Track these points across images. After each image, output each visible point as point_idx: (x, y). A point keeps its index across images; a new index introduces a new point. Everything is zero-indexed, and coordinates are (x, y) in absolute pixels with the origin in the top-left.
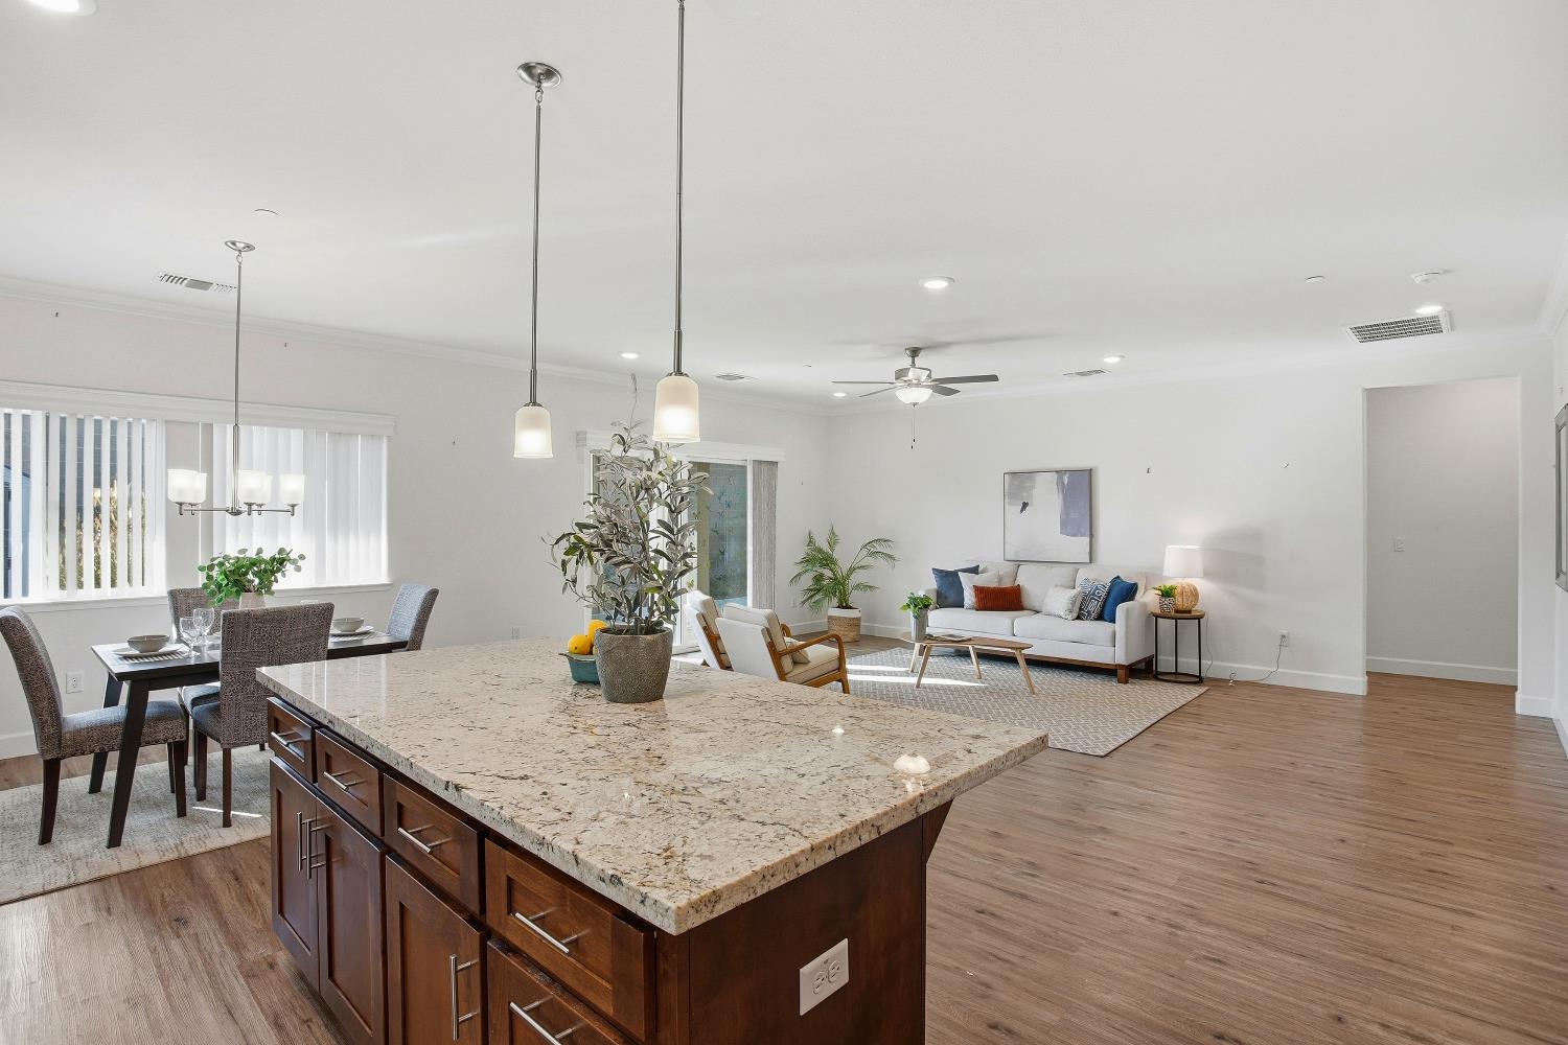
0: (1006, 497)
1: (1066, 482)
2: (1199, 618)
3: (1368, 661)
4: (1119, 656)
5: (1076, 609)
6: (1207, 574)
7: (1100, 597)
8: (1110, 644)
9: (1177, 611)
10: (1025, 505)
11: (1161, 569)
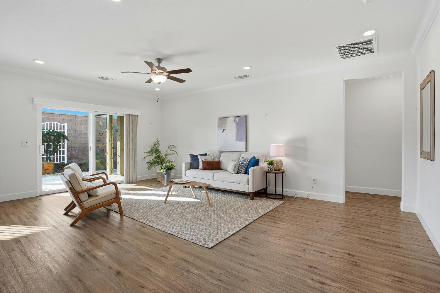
0: (218, 127)
1: (238, 121)
2: (282, 173)
3: (346, 188)
4: (250, 189)
5: (236, 170)
6: (287, 155)
7: (245, 165)
8: (247, 184)
9: (275, 170)
10: (224, 130)
11: (269, 153)
